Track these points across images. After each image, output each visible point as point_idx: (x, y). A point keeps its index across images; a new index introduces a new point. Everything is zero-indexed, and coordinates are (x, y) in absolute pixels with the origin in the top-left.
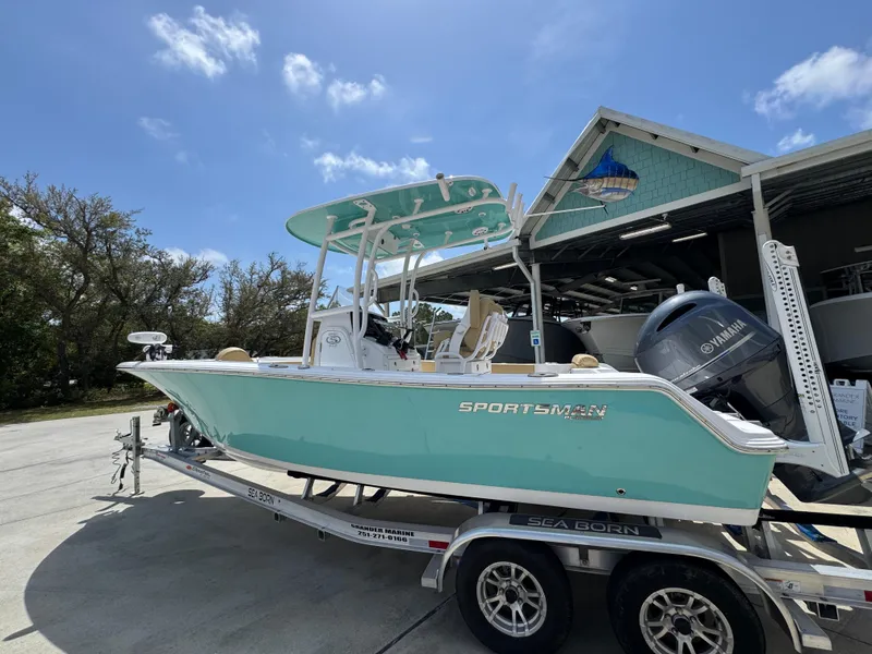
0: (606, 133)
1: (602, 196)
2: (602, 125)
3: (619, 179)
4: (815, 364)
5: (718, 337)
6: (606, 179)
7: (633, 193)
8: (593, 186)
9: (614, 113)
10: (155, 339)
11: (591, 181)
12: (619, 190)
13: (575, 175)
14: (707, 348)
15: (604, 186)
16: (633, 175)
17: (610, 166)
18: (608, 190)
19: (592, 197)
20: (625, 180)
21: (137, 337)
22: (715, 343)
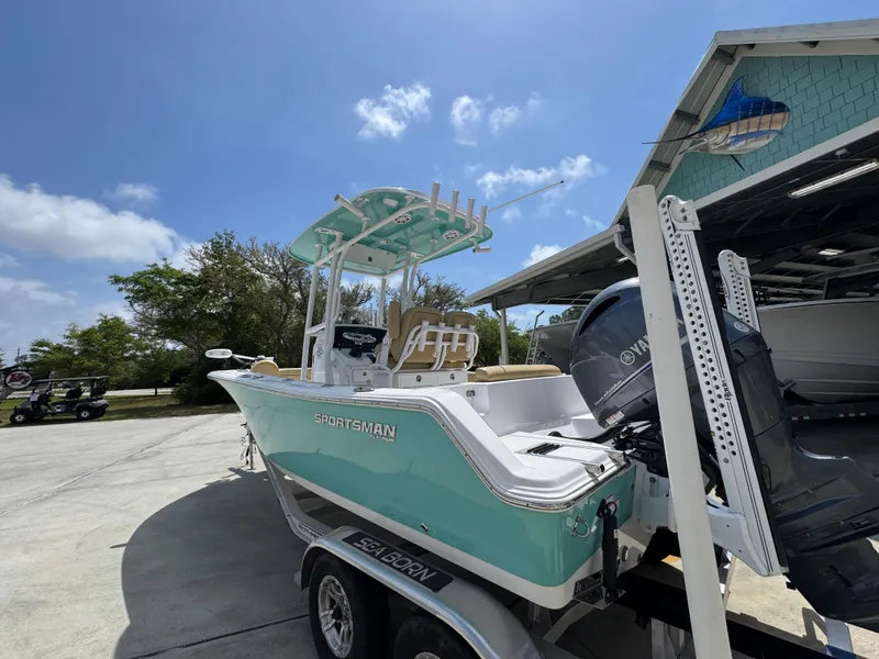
0: (736, 63)
1: (731, 148)
3: (755, 120)
4: (725, 385)
5: (640, 342)
6: (734, 125)
7: (781, 133)
8: (715, 139)
10: (223, 354)
11: (710, 133)
12: (758, 135)
14: (628, 358)
15: (732, 134)
16: (781, 108)
18: (738, 138)
19: (716, 152)
20: (767, 117)
21: (211, 354)
22: (637, 350)
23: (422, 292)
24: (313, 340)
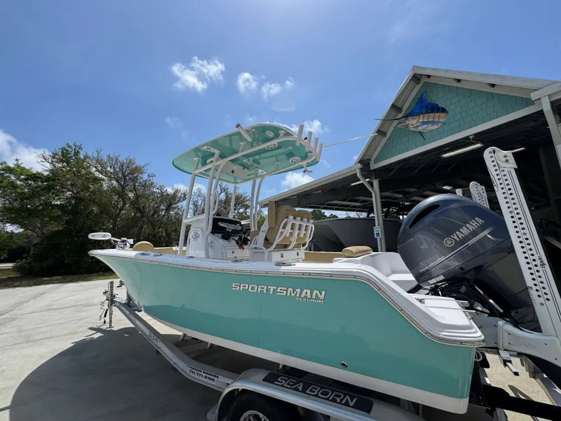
0: (421, 84)
1: (420, 128)
2: (416, 78)
3: (432, 115)
4: (540, 259)
5: (457, 233)
6: (421, 116)
7: (444, 123)
8: (412, 122)
9: (425, 68)
10: (104, 236)
11: (410, 118)
12: (433, 123)
13: (400, 115)
14: (449, 242)
15: (421, 120)
16: (443, 110)
17: (425, 106)
18: (424, 123)
19: (412, 129)
20: (437, 114)
21: (93, 236)
22: (456, 238)
23: (223, 196)
24: (188, 228)
